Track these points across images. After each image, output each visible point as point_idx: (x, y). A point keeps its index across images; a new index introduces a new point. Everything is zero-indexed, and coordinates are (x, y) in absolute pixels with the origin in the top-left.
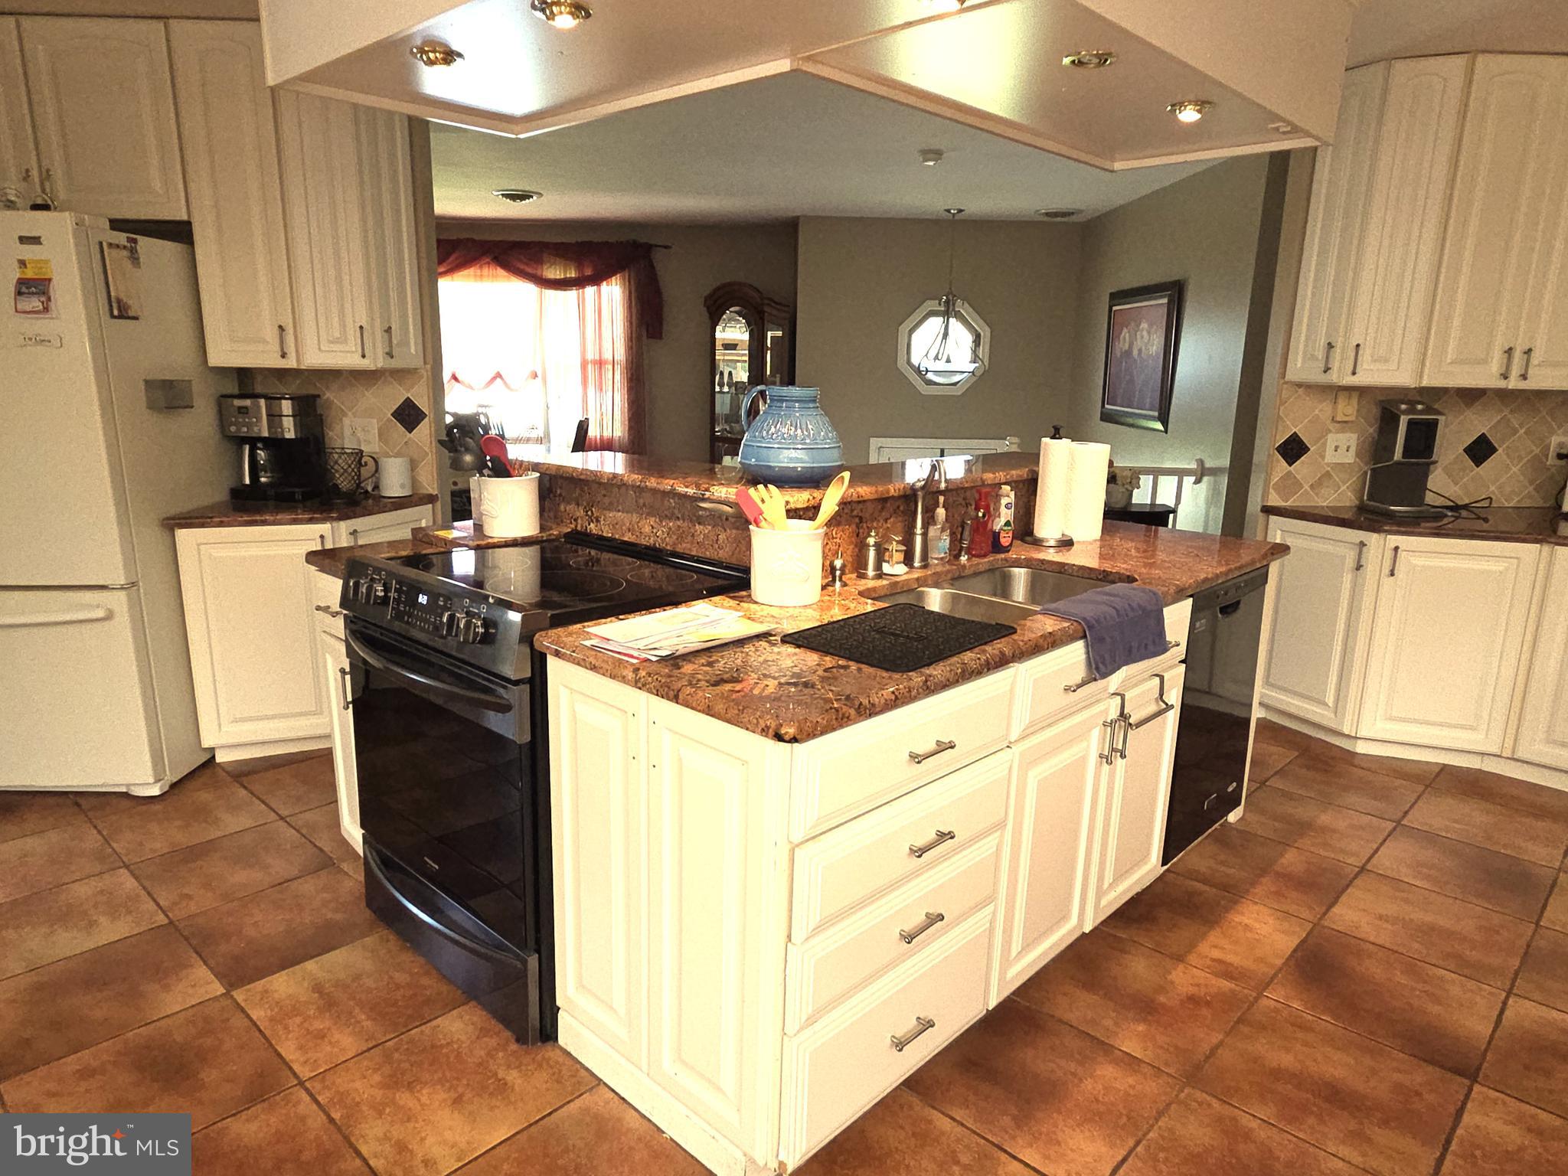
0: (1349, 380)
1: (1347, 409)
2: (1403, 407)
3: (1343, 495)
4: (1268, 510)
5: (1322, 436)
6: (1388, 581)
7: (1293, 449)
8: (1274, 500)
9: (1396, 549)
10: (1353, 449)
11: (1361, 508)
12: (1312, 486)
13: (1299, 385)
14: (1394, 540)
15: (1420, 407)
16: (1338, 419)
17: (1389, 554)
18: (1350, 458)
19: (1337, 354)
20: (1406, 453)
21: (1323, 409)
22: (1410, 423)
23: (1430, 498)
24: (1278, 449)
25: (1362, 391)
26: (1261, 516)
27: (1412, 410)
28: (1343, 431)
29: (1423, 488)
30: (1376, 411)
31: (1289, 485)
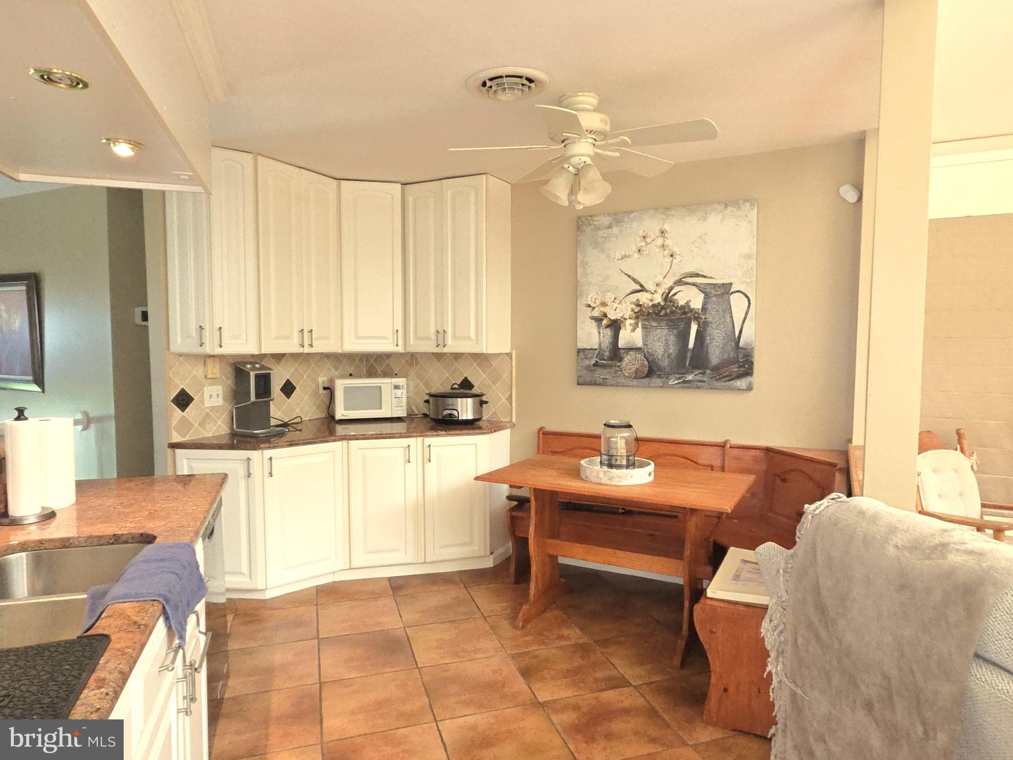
0: (218, 351)
1: (215, 369)
2: (249, 366)
3: (220, 427)
4: (174, 446)
5: (200, 390)
6: (268, 480)
7: (183, 400)
8: (176, 438)
9: (271, 459)
10: (221, 397)
11: (233, 435)
12: (199, 425)
13: (180, 355)
14: (268, 453)
15: (257, 366)
16: (209, 377)
17: (267, 463)
18: (219, 402)
19: (207, 333)
20: (258, 396)
21: (198, 371)
22: (257, 376)
24: (173, 401)
25: (221, 357)
26: (169, 451)
27: (254, 369)
28: (212, 385)
29: (268, 417)
30: (230, 371)
31: (185, 425)
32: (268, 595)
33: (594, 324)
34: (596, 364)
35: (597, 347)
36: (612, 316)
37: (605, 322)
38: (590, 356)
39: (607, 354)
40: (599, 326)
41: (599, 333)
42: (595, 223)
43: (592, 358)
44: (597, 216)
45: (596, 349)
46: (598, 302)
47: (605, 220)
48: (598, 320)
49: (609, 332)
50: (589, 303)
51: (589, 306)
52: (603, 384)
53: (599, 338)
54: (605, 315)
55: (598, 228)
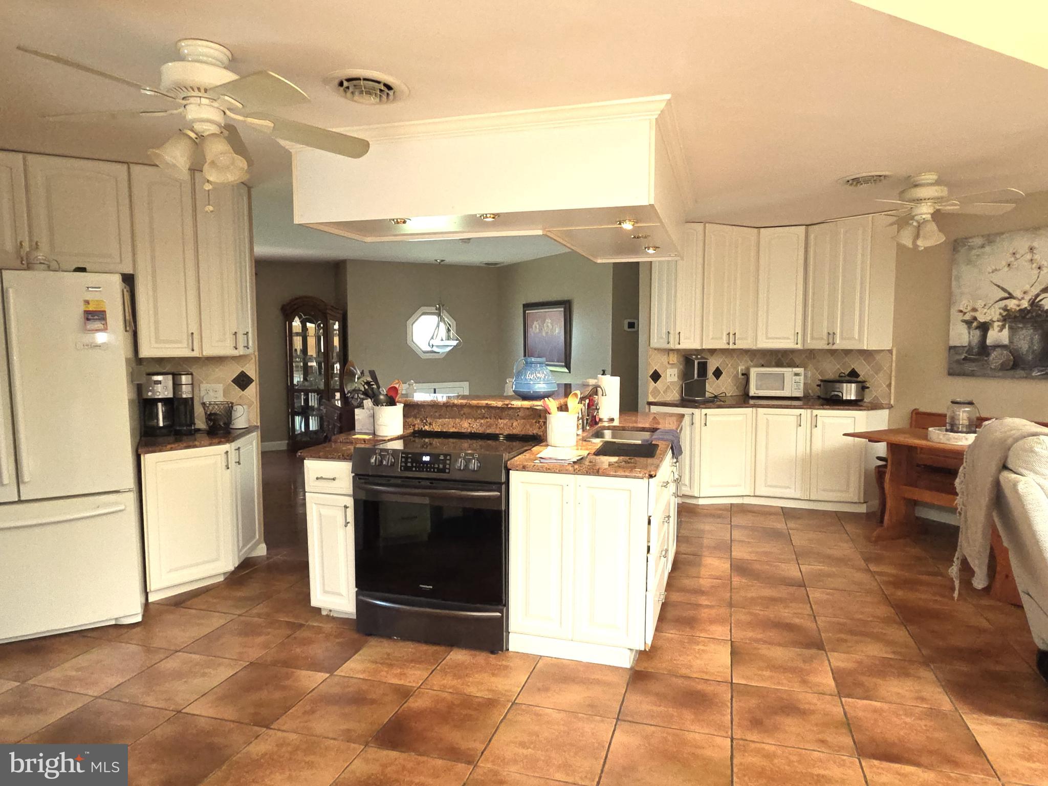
0: (678, 347)
1: (674, 358)
2: (694, 357)
3: (674, 395)
4: (650, 404)
5: (665, 371)
6: (704, 428)
7: (656, 376)
8: (651, 399)
9: (706, 414)
10: (676, 375)
11: (683, 400)
12: (664, 392)
13: (655, 349)
14: (704, 411)
15: (699, 357)
16: (671, 363)
17: (703, 417)
18: (675, 379)
19: (671, 336)
20: (698, 376)
21: (664, 359)
22: (699, 363)
23: (708, 395)
24: (650, 377)
25: (678, 351)
26: (647, 406)
27: (697, 358)
28: (672, 368)
29: (704, 391)
30: (682, 359)
31: (656, 392)
32: (701, 502)
33: (965, 326)
34: (965, 359)
35: (967, 344)
36: (982, 319)
37: (975, 324)
38: (961, 352)
39: (976, 350)
40: (969, 328)
41: (969, 333)
42: (969, 244)
43: (963, 353)
44: (971, 238)
45: (966, 347)
46: (969, 308)
47: (978, 241)
48: (969, 323)
49: (978, 333)
50: (962, 309)
51: (961, 311)
52: (972, 374)
53: (969, 337)
54: (975, 319)
55: (971, 248)
